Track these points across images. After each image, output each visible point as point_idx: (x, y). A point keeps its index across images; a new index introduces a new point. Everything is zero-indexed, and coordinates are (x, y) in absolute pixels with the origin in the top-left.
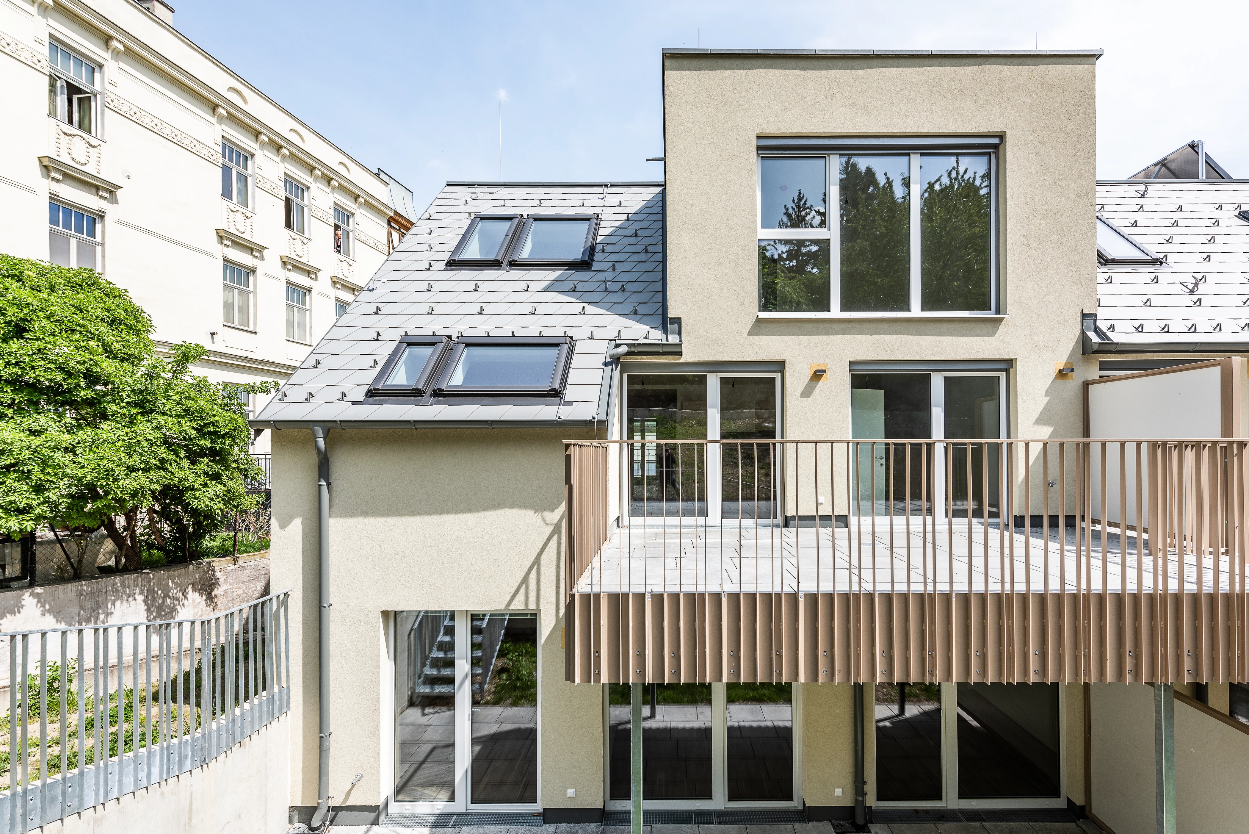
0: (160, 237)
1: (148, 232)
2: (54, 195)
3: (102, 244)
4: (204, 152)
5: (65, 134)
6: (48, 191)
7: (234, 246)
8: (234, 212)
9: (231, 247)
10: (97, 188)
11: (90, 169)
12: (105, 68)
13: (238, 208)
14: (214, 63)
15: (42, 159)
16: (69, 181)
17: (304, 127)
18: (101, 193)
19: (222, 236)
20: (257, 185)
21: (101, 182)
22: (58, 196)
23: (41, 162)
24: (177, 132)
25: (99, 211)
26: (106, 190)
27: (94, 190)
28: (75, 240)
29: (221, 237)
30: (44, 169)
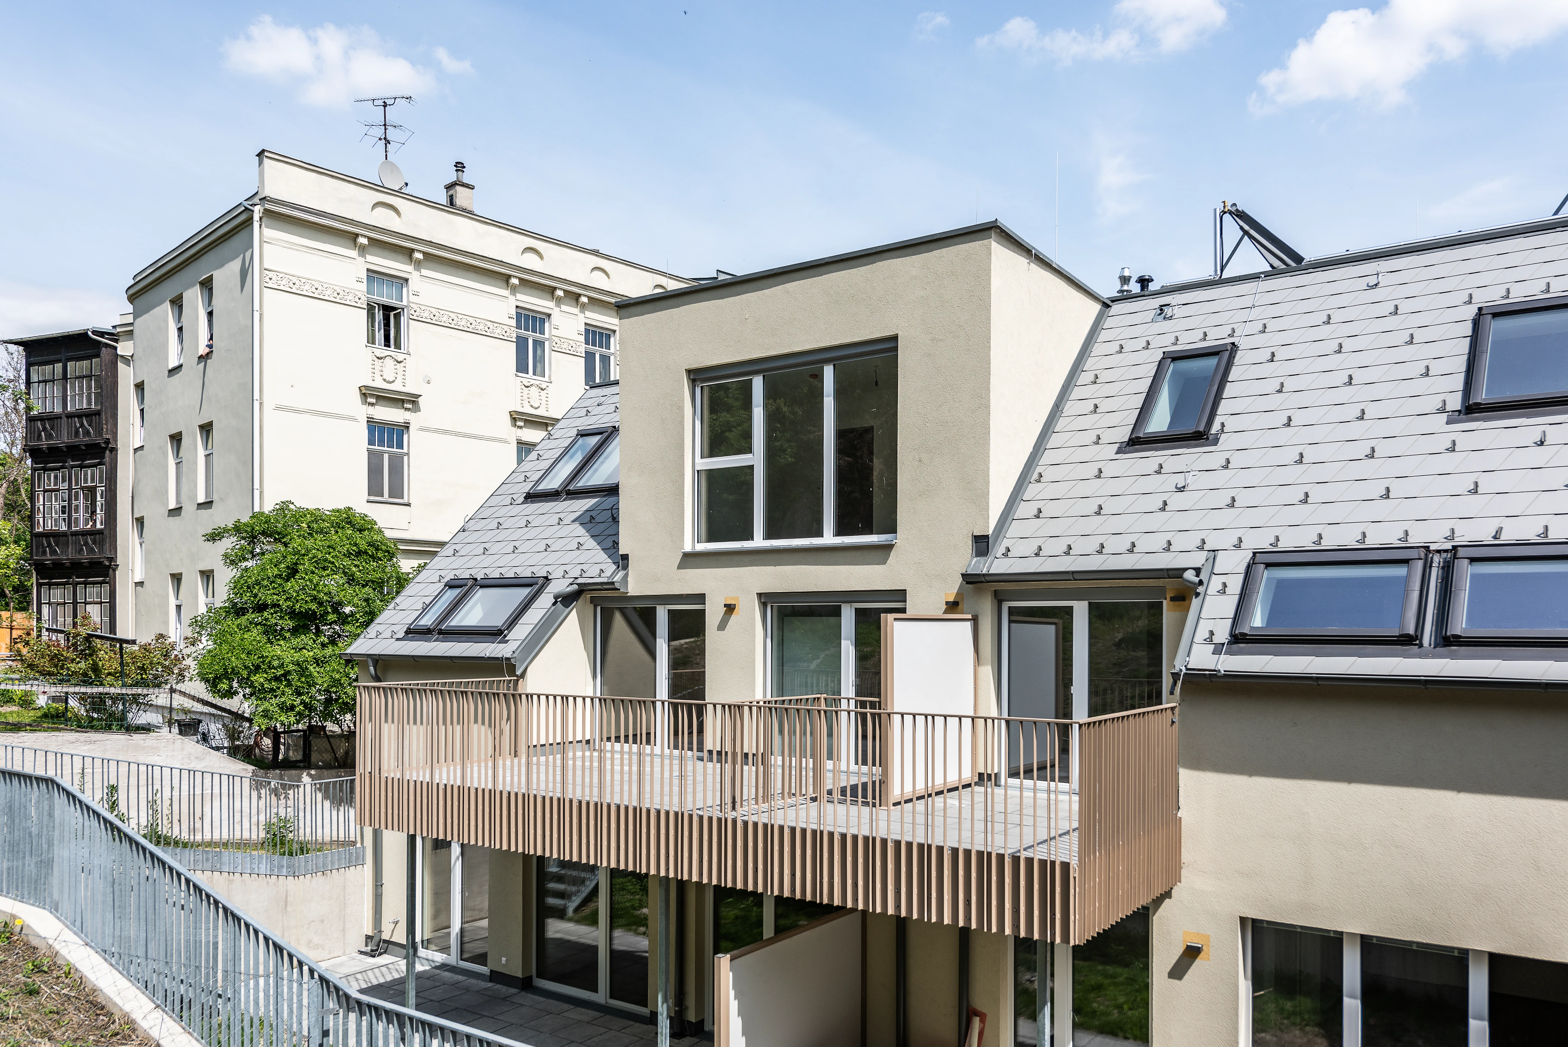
0: (457, 434)
1: (446, 432)
2: (371, 418)
3: (408, 454)
4: (498, 332)
5: (378, 358)
6: (366, 416)
7: (528, 425)
8: (528, 387)
9: (525, 426)
10: (403, 401)
11: (397, 386)
12: (410, 281)
13: (532, 382)
14: (508, 229)
15: (362, 388)
16: (381, 402)
17: (609, 259)
18: (405, 406)
19: (516, 418)
20: (553, 349)
21: (405, 396)
22: (373, 418)
23: (360, 390)
24: (453, 316)
25: (405, 423)
26: (409, 401)
27: (401, 404)
28: (387, 455)
29: (514, 418)
30: (363, 396)
